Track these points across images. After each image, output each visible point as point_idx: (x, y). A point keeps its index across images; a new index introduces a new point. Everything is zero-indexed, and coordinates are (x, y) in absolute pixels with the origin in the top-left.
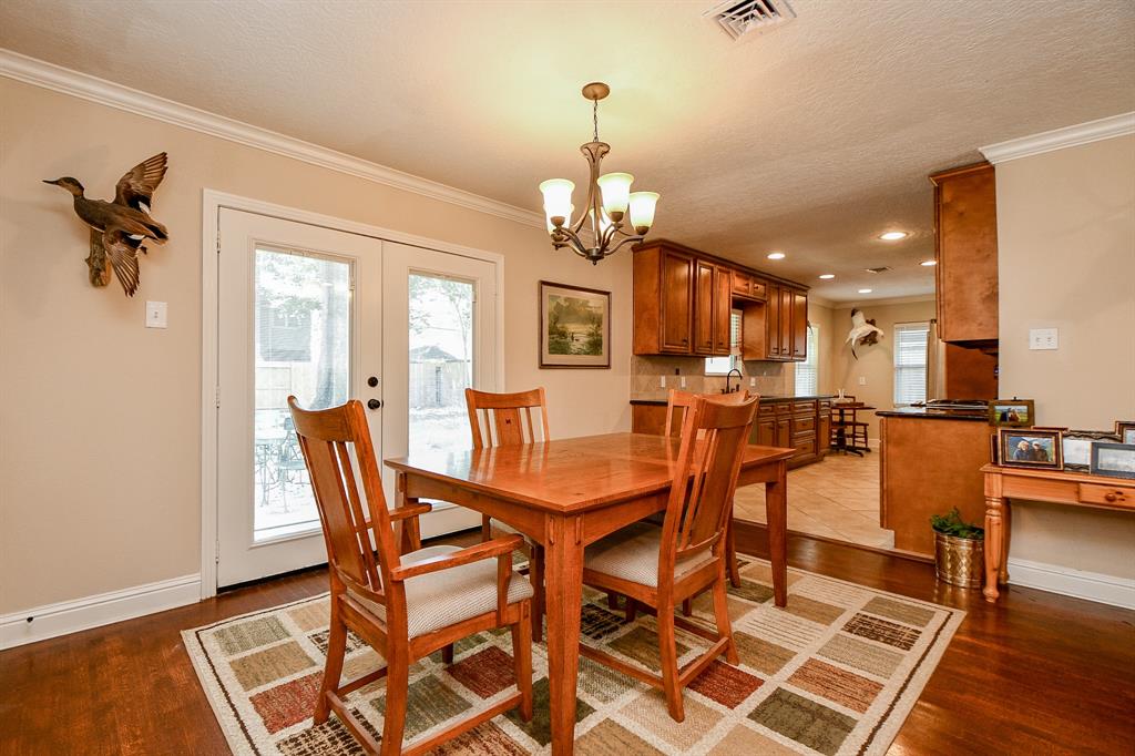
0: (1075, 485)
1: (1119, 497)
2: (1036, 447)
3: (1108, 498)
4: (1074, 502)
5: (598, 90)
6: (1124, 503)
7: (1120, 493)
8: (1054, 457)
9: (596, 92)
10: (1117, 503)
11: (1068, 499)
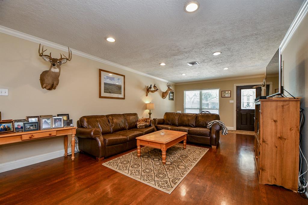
0: (20, 136)
1: (32, 136)
2: (6, 127)
3: (30, 138)
4: (20, 141)
6: (34, 138)
7: (33, 135)
8: (12, 129)
10: (32, 138)
11: (18, 140)
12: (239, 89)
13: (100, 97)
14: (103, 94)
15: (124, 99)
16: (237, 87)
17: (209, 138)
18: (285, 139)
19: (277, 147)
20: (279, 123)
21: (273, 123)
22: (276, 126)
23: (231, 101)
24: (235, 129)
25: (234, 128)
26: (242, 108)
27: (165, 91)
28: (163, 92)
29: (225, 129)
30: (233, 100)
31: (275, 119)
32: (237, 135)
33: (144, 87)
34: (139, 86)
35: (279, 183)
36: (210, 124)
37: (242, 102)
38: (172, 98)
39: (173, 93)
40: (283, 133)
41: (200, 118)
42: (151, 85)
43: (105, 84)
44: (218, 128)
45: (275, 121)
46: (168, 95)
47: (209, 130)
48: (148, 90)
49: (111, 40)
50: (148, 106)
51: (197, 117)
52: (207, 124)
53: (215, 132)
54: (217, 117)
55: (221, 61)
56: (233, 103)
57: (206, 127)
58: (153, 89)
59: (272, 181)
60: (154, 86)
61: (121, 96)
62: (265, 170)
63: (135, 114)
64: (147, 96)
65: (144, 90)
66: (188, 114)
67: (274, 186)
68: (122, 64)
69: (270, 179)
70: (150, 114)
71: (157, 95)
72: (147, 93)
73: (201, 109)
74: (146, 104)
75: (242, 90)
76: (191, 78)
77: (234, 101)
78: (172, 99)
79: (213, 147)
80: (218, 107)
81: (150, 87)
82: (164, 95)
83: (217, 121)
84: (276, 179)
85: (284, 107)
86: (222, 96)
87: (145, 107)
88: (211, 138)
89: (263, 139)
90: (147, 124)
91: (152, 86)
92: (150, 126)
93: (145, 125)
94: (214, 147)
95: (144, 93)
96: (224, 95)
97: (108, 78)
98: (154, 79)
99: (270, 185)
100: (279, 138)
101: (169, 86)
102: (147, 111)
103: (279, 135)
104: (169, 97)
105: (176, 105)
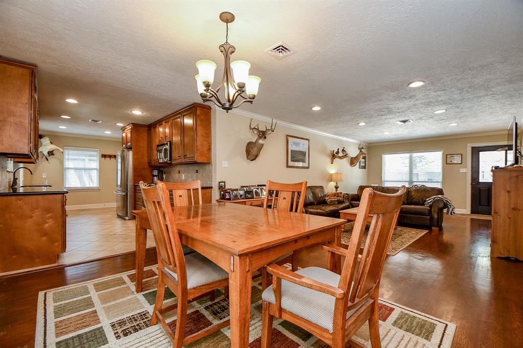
0: (245, 202)
1: (252, 203)
5: (229, 17)
9: (227, 18)
12: (476, 152)
13: (288, 166)
14: (291, 163)
15: (308, 168)
16: (473, 148)
17: (429, 217)
18: (519, 210)
19: (510, 218)
20: (512, 194)
21: (507, 194)
22: (510, 196)
23: (462, 170)
24: (470, 213)
25: (467, 210)
26: (481, 180)
27: (354, 156)
28: (352, 158)
29: (452, 207)
30: (466, 168)
31: (508, 190)
32: (472, 219)
33: (329, 152)
34: (323, 151)
35: (512, 255)
36: (429, 201)
37: (480, 171)
38: (364, 165)
39: (364, 158)
40: (517, 204)
41: (413, 193)
42: (338, 149)
43: (292, 151)
44: (441, 205)
45: (509, 192)
46: (358, 163)
47: (429, 208)
48: (334, 156)
49: (317, 108)
50: (334, 177)
51: (409, 191)
52: (425, 201)
53: (436, 210)
54: (440, 192)
55: (446, 118)
56: (466, 173)
57: (424, 205)
58: (341, 154)
59: (504, 253)
60: (343, 150)
61: (306, 165)
62: (497, 242)
63: (322, 187)
64: (332, 163)
65: (328, 156)
66: (395, 188)
67: (507, 259)
68: (309, 127)
69: (502, 251)
70: (337, 188)
71: (345, 162)
72: (332, 159)
73: (411, 182)
74: (331, 174)
75: (480, 153)
76: (396, 136)
77: (467, 170)
78: (364, 167)
79: (433, 228)
80: (440, 179)
81: (338, 152)
82: (353, 162)
83: (440, 196)
84: (509, 251)
85: (519, 177)
86: (447, 162)
87: (330, 178)
88: (432, 218)
89: (495, 211)
90: (341, 199)
91: (340, 151)
92: (343, 202)
93: (337, 201)
94: (435, 229)
95: (329, 160)
96: (451, 161)
97: (295, 143)
98: (341, 141)
99: (503, 258)
100: (513, 209)
101: (360, 149)
102: (333, 184)
103: (512, 206)
104: (360, 164)
105: (368, 176)
